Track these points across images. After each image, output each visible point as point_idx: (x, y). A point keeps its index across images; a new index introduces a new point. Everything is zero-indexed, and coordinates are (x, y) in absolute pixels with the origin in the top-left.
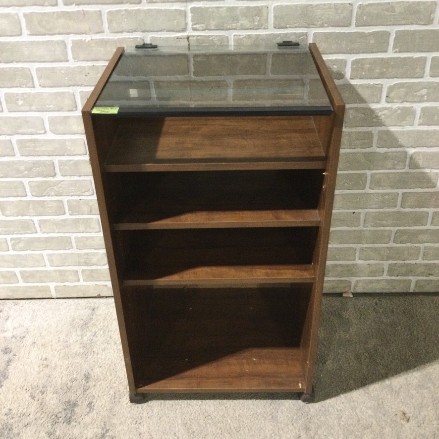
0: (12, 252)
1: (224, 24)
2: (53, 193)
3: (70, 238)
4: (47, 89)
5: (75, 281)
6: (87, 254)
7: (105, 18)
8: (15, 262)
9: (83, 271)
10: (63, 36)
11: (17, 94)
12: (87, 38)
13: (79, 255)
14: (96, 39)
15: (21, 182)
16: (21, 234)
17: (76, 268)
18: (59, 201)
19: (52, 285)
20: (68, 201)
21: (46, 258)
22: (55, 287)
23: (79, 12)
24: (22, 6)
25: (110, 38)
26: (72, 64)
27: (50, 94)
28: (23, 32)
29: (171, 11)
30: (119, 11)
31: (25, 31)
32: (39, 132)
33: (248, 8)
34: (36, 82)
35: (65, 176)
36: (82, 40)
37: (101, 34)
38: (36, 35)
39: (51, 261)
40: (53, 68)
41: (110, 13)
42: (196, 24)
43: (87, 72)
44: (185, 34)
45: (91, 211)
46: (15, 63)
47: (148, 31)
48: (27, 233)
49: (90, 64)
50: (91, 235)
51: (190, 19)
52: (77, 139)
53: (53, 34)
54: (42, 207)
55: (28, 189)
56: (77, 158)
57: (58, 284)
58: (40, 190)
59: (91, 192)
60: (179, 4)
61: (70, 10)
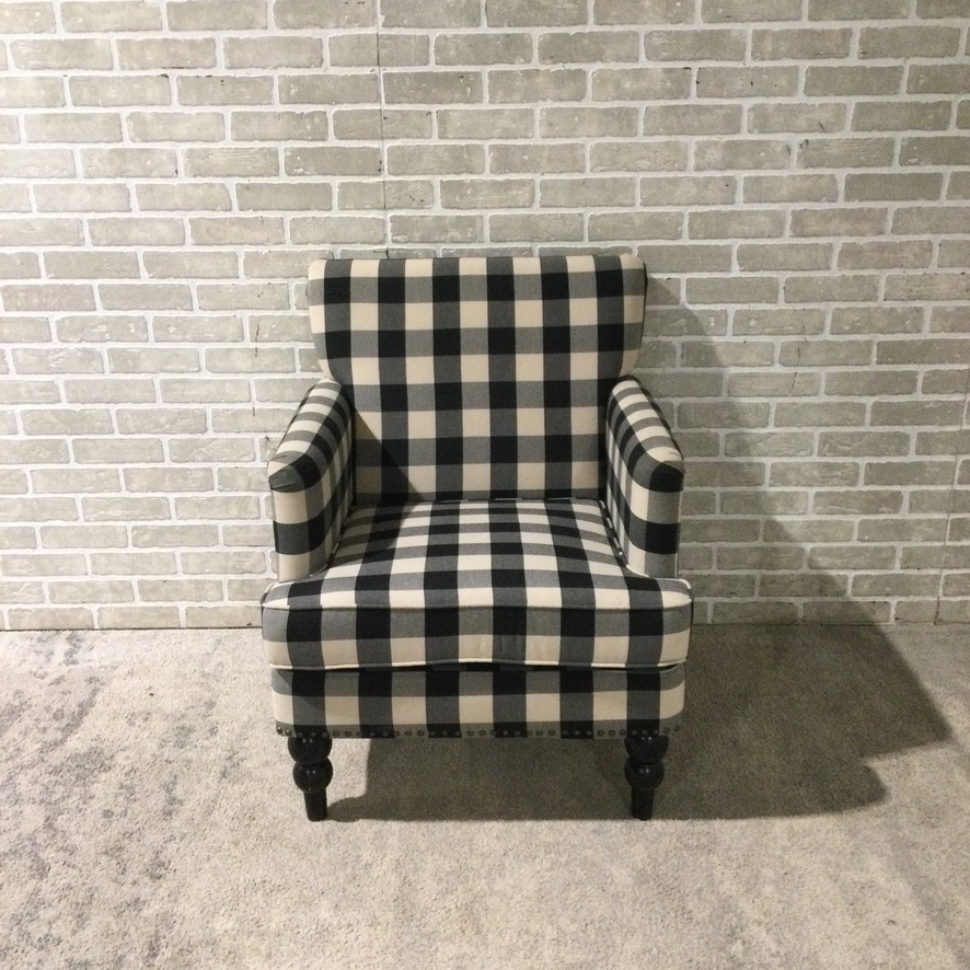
0: (131, 550)
1: (430, 237)
2: (200, 458)
3: (216, 528)
4: (209, 312)
5: (217, 600)
6: (238, 554)
7: (287, 226)
8: (133, 566)
9: (230, 582)
10: (234, 246)
11: (169, 319)
12: (264, 250)
13: (227, 556)
14: (275, 251)
15: (159, 441)
16: (149, 520)
17: (220, 577)
18: (209, 470)
19: (182, 606)
20: (220, 470)
21: (179, 559)
22: (186, 609)
23: (256, 218)
24: (189, 210)
25: (292, 250)
26: (243, 281)
27: (212, 319)
28: (186, 240)
29: (367, 220)
30: (304, 219)
31: (189, 240)
32: (191, 369)
33: (457, 217)
34: (196, 303)
35: (219, 432)
36: (257, 252)
37: (281, 246)
38: (203, 245)
39: (185, 564)
40: (218, 286)
41: (294, 220)
42: (397, 236)
43: (261, 291)
44: (384, 247)
45: (249, 485)
46: (171, 279)
47: (338, 243)
48: (158, 519)
49: (266, 281)
50: (246, 523)
51: (389, 229)
52: (240, 380)
53: (224, 245)
54: (183, 478)
55: (167, 450)
56: (238, 406)
57: (192, 604)
58: (184, 452)
59: (252, 456)
60: (376, 211)
61: (246, 216)
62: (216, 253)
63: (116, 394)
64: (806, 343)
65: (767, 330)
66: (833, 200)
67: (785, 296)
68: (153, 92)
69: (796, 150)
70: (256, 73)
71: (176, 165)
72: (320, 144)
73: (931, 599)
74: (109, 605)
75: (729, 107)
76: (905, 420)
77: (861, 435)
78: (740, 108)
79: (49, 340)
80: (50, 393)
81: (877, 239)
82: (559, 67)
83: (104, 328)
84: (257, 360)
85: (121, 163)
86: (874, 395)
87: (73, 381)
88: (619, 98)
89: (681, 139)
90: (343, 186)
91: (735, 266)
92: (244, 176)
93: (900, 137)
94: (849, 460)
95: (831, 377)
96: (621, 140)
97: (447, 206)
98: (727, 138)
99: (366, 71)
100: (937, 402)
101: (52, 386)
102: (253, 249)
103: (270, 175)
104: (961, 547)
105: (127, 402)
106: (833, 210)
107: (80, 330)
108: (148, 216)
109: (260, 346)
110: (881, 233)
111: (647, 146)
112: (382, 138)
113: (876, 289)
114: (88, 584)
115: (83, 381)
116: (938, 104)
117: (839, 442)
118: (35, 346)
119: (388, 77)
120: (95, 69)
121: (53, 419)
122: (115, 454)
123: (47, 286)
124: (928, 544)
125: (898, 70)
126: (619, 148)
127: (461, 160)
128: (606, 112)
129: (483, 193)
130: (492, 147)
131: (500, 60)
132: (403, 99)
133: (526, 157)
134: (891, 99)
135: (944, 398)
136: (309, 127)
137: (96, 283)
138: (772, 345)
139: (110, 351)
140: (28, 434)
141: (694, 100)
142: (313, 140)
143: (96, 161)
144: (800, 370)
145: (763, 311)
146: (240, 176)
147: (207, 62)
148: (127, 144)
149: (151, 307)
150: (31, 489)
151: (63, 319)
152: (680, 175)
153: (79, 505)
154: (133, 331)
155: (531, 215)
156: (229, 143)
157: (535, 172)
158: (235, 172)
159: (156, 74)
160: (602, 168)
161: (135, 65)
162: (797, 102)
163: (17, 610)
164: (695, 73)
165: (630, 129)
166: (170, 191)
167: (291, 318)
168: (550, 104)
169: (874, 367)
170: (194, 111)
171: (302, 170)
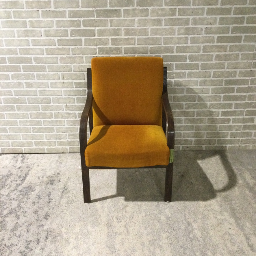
0: (32, 133)
1: (108, 53)
2: (49, 110)
3: (54, 128)
4: (51, 72)
5: (55, 146)
6: (60, 134)
7: (71, 50)
8: (33, 137)
9: (58, 142)
10: (57, 55)
11: (40, 74)
12: (65, 56)
13: (57, 135)
14: (68, 56)
15: (38, 106)
16: (36, 126)
17: (55, 140)
18: (52, 113)
19: (46, 148)
20: (54, 113)
21: (44, 136)
23: (63, 48)
24: (45, 46)
25: (72, 56)
26: (59, 64)
27: (51, 74)
29: (91, 48)
30: (76, 48)
31: (45, 53)
32: (46, 87)
33: (116, 48)
34: (47, 70)
35: (54, 103)
38: (48, 55)
39: (46, 137)
40: (53, 66)
41: (72, 48)
42: (99, 52)
43: (64, 67)
44: (96, 55)
45: (62, 117)
46: (41, 64)
47: (84, 54)
48: (39, 125)
49: (65, 64)
50: (62, 126)
51: (97, 51)
52: (59, 90)
53: (54, 55)
54: (45, 115)
55: (41, 108)
56: (59, 97)
57: (48, 147)
58: (45, 108)
59: (63, 110)
60: (94, 46)
61: (60, 47)
62: (52, 57)
63: (27, 93)
64: (206, 80)
65: (196, 77)
66: (214, 43)
67: (201, 68)
68: (35, 15)
69: (204, 30)
70: (62, 10)
71: (41, 34)
72: (79, 28)
73: (238, 145)
74: (27, 147)
75: (186, 18)
76: (232, 100)
77: (220, 104)
78: (189, 19)
79: (9, 80)
80: (10, 93)
81: (225, 53)
82: (142, 8)
83: (23, 77)
84: (63, 85)
85: (27, 33)
86: (224, 93)
87: (16, 90)
88: (158, 16)
89: (174, 27)
90: (85, 39)
91: (188, 60)
92: (59, 37)
93: (231, 26)
94: (217, 110)
95: (212, 89)
96: (158, 27)
97: (113, 45)
98: (186, 27)
99: (91, 9)
100: (240, 95)
101: (10, 92)
102: (62, 56)
103: (66, 37)
104: (245, 132)
105: (30, 96)
106: (214, 45)
107: (17, 77)
108: (35, 47)
109: (64, 81)
110: (226, 51)
111: (165, 29)
112: (95, 27)
113: (224, 66)
114: (21, 142)
115: (18, 90)
116: (241, 17)
117: (214, 106)
118: (6, 81)
119: (96, 10)
120: (19, 8)
121: (11, 100)
122: (28, 109)
123: (8, 66)
124: (237, 131)
125: (231, 8)
126: (158, 29)
127: (116, 32)
128: (154, 20)
129: (122, 41)
130: (124, 29)
131: (126, 6)
132: (101, 16)
133: (133, 32)
134: (229, 16)
135: (242, 94)
136: (76, 24)
137: (21, 65)
138: (197, 81)
139: (25, 83)
140: (4, 104)
141: (177, 16)
142: (77, 27)
143: (20, 33)
144: (204, 87)
145: (195, 72)
146: (58, 37)
147: (49, 7)
148: (28, 28)
149: (35, 71)
150: (6, 118)
151: (13, 74)
152: (173, 36)
153: (18, 122)
154: (31, 77)
155: (134, 47)
156: (55, 28)
157: (135, 35)
158: (57, 36)
159: (35, 10)
160: (153, 34)
161: (30, 8)
162: (204, 17)
163: (3, 149)
164: (177, 9)
165: (161, 24)
166: (40, 41)
167: (72, 74)
168: (139, 18)
169: (224, 86)
170: (46, 20)
171: (74, 35)
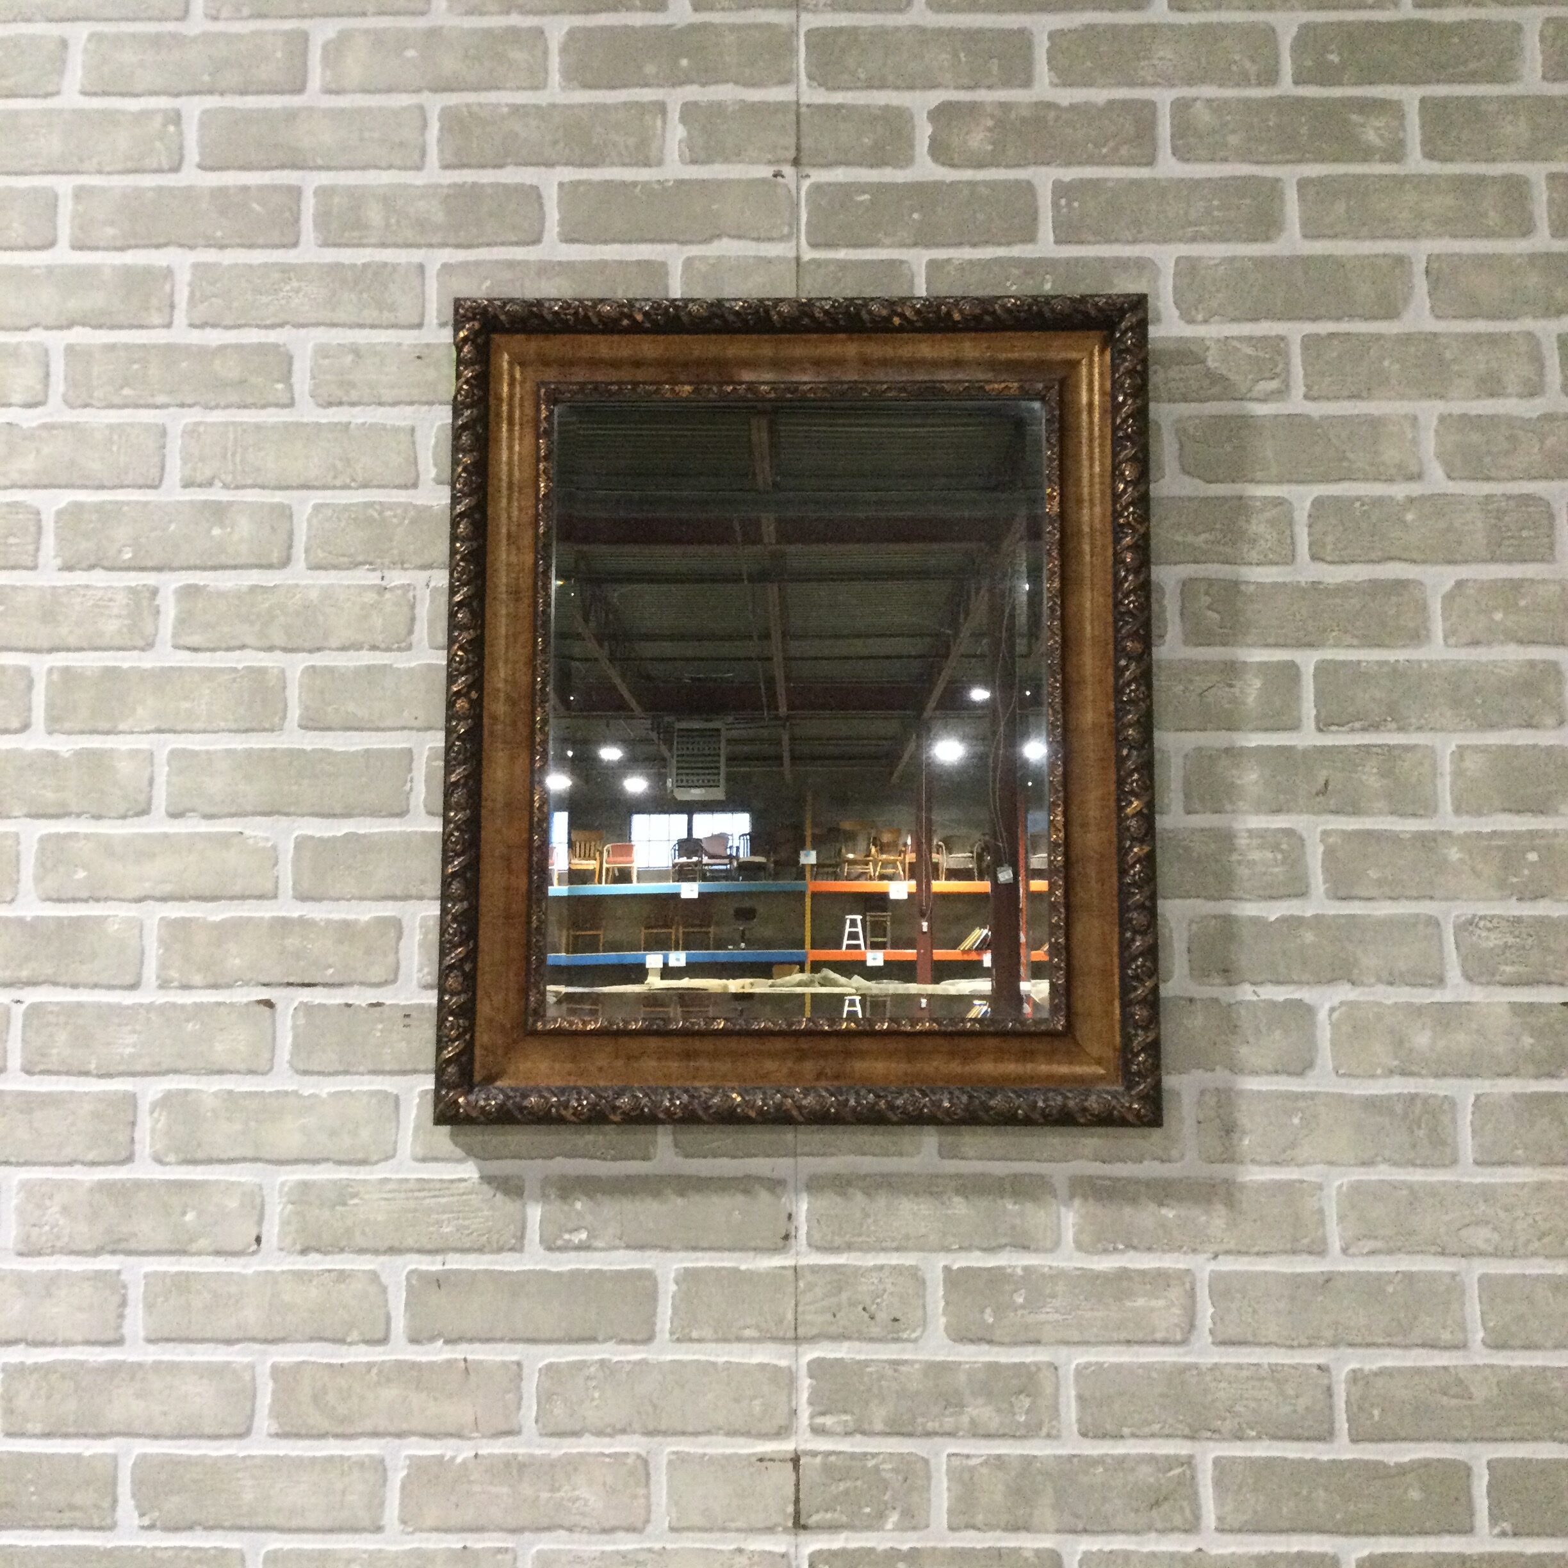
1: (914, 1418)
7: (530, 1387)
10: (383, 1442)
12: (460, 1451)
14: (491, 1456)
23: (450, 1363)
24: (274, 1341)
25: (538, 1452)
26: (394, 1541)
28: (257, 1423)
29: (745, 1370)
30: (581, 1365)
31: (264, 1423)
33: (993, 1368)
36: (442, 1456)
37: (509, 1439)
38: (298, 1436)
41: (549, 1370)
42: (823, 1414)
44: (787, 1446)
46: (199, 1532)
47: (665, 1433)
49: (454, 1542)
51: (804, 1396)
53: (355, 1436)
60: (771, 1347)
61: (424, 1359)
62: (330, 1459)
68: (231, 1042)
71: (259, 1221)
72: (635, 1169)
82: (1245, 994)
85: (117, 1218)
88: (1403, 1073)
90: (689, 1277)
92: (429, 1252)
96: (1417, 1176)
97: (961, 1335)
102: (429, 1449)
103: (500, 1250)
108: (165, 1358)
111: (1487, 1193)
120: (95, 986)
126: (1415, 1195)
128: (1372, 1104)
129: (1057, 1302)
142: (617, 1157)
143: (56, 1209)
146: (420, 1251)
147: (377, 973)
148: (143, 1170)
156: (404, 1167)
157: (1194, 1251)
158: (410, 1242)
159: (245, 1000)
160: (1371, 1245)
161: (197, 979)
165: (1440, 1150)
166: (233, 1289)
170: (327, 1087)
171: (583, 1235)
